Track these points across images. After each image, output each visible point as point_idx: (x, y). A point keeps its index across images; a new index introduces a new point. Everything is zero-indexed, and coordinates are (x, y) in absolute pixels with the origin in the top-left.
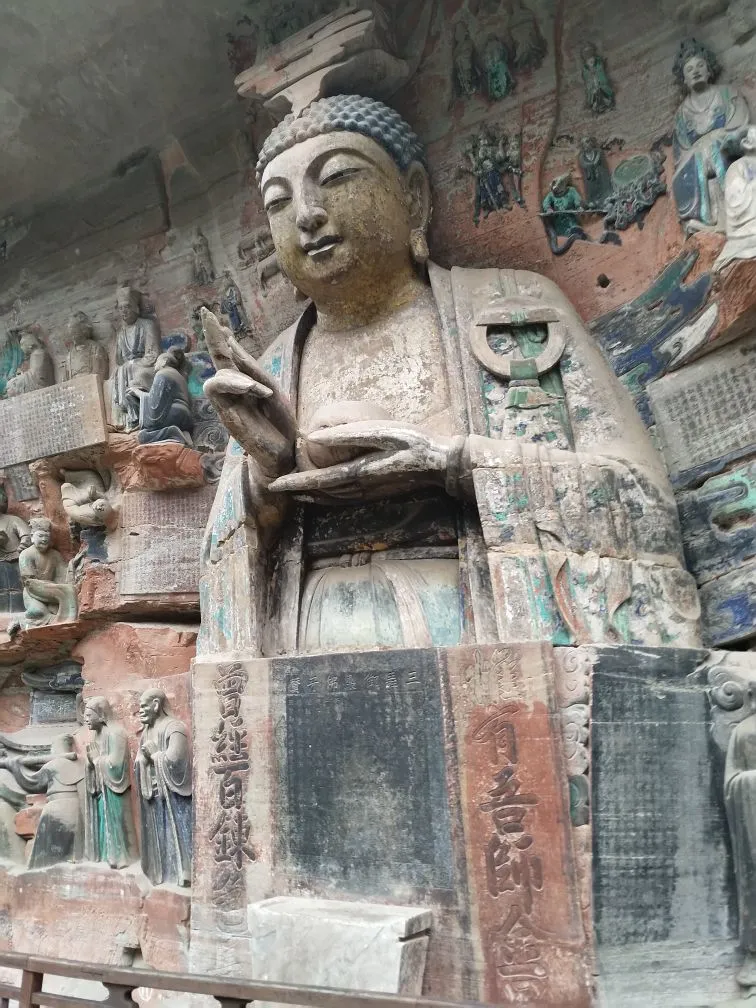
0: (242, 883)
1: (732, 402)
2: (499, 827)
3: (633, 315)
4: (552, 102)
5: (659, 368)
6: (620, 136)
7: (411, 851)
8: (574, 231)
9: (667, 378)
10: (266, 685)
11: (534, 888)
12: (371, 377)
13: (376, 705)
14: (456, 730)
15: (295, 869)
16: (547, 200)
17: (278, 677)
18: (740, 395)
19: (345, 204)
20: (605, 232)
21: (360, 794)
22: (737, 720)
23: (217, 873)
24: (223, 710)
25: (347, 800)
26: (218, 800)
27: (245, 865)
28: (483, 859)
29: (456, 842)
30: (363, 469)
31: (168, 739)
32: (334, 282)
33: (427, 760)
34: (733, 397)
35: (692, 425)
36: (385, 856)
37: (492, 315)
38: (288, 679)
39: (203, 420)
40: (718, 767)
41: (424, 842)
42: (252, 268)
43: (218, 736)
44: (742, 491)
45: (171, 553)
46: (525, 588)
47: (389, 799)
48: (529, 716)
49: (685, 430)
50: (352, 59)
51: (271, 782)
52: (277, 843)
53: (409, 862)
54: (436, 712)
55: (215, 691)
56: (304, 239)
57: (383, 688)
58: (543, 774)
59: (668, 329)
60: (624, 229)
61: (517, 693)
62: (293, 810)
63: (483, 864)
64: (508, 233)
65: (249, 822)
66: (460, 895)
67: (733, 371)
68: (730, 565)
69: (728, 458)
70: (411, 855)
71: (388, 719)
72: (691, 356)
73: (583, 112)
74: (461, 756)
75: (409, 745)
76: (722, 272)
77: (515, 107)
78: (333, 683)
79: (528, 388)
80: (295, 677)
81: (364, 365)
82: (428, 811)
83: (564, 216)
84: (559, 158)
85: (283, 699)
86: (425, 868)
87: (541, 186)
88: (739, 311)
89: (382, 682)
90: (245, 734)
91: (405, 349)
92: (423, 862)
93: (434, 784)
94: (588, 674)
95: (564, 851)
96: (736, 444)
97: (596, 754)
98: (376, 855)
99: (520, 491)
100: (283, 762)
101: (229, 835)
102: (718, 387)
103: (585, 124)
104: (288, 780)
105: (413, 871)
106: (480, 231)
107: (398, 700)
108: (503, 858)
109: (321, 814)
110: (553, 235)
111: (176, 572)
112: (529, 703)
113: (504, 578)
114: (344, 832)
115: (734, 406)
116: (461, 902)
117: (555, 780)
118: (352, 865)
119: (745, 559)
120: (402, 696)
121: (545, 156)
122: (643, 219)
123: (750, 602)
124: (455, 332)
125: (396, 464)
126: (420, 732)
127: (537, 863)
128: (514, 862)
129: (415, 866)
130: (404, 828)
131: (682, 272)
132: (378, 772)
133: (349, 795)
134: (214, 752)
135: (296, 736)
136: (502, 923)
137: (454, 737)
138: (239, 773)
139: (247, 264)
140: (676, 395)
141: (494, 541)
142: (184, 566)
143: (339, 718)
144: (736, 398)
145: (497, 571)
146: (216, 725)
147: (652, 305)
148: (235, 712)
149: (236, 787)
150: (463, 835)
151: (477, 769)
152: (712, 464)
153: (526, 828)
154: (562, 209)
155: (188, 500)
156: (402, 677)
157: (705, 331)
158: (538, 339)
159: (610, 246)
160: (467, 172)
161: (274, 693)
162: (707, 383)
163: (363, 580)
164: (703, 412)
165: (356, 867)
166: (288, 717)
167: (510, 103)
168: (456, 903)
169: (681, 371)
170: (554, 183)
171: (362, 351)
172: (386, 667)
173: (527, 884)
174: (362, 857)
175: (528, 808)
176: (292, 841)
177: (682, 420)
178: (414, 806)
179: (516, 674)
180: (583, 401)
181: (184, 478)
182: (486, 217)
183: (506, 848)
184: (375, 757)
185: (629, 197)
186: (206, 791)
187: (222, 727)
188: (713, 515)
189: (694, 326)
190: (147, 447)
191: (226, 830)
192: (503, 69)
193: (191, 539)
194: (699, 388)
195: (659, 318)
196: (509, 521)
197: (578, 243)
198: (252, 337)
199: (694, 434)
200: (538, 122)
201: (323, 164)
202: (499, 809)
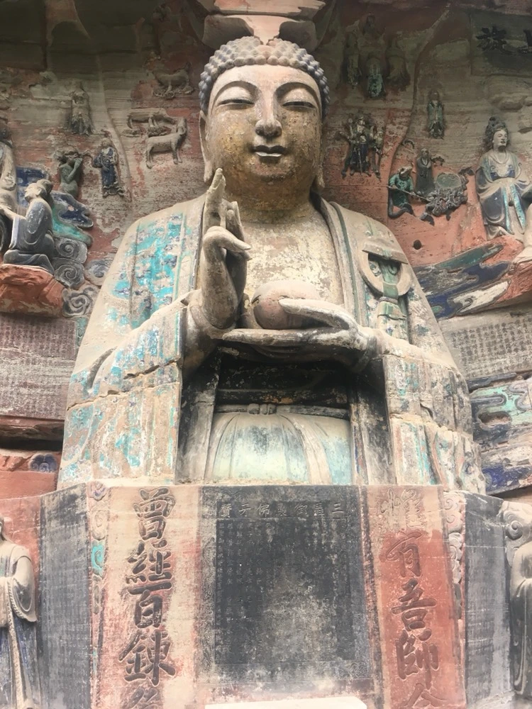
0: (158, 698)
1: (500, 344)
2: (406, 625)
3: (436, 273)
4: (408, 116)
5: (451, 312)
6: (443, 157)
7: (335, 650)
8: (405, 206)
9: (455, 319)
10: (196, 510)
11: (432, 669)
12: (278, 266)
13: (305, 529)
14: (373, 550)
15: (219, 678)
16: (393, 178)
17: (209, 502)
18: (507, 340)
19: (300, 128)
20: (426, 214)
21: (288, 606)
22: (518, 545)
23: (128, 692)
24: (143, 532)
25: (276, 612)
26: (132, 620)
27: (162, 681)
28: (395, 651)
29: (373, 640)
30: (314, 338)
31: (16, 563)
32: (271, 183)
33: (348, 574)
34: (501, 341)
35: (470, 353)
36: (310, 657)
37: (371, 246)
38: (219, 505)
39: (60, 256)
40: (508, 576)
41: (346, 642)
42: (140, 139)
43: (136, 557)
44: (502, 399)
45: (11, 376)
46: (415, 447)
47: (316, 609)
48: (429, 540)
49: (463, 355)
50: (302, 21)
51: (196, 599)
52: (202, 657)
53: (332, 659)
54: (356, 536)
55: (136, 513)
56: (258, 141)
57: (311, 515)
58: (440, 583)
59: (463, 289)
60: (437, 216)
61: (420, 523)
62: (220, 623)
63: (395, 655)
64: (365, 191)
65: (169, 639)
66: (376, 681)
67: (504, 325)
68: (489, 446)
69: (493, 378)
70: (333, 654)
71: (316, 541)
72: (478, 310)
73: (424, 132)
74: (377, 571)
75: (334, 562)
76: (521, 264)
77: (384, 109)
78: (265, 510)
79: (393, 305)
80: (226, 503)
81: (271, 254)
82: (350, 617)
83: (402, 193)
84: (405, 154)
85: (213, 523)
86: (347, 664)
87: (392, 169)
88: (525, 290)
89: (311, 511)
90: (169, 554)
91: (308, 251)
92: (344, 659)
93: (354, 594)
94: (460, 512)
95: (454, 639)
96: (500, 370)
97: (467, 568)
98: (302, 657)
99: (414, 376)
100: (211, 580)
101: (144, 653)
102: (492, 332)
103: (423, 140)
104: (215, 597)
105: (337, 668)
106: (345, 182)
107: (325, 526)
108: (410, 648)
109: (249, 625)
110: (391, 203)
111: (14, 396)
112: (429, 531)
113: (402, 438)
114: (272, 641)
115: (502, 347)
116: (376, 687)
117: (448, 587)
118: (279, 668)
119: (500, 443)
120: (328, 523)
121: (397, 149)
122: (450, 214)
123: (505, 470)
124: (348, 251)
125: (338, 339)
126: (343, 552)
127: (434, 650)
128: (418, 652)
129: (337, 663)
130: (328, 632)
131: (485, 256)
132: (306, 586)
133: (277, 607)
134: (130, 573)
135: (225, 555)
136: (408, 699)
137: (371, 556)
138: (160, 592)
139: (135, 133)
140: (460, 331)
141: (398, 409)
142: (24, 391)
143: (270, 540)
144: (504, 341)
145: (398, 432)
146: (136, 546)
147: (452, 270)
148: (158, 534)
149: (155, 607)
150: (379, 634)
151: (390, 581)
152: (481, 380)
153: (427, 624)
154: (402, 189)
155: (38, 328)
156: (328, 507)
157: (493, 296)
158: (393, 272)
159: (427, 224)
160: (345, 138)
161: (204, 517)
162: (484, 328)
163: (274, 426)
164: (479, 346)
165: (283, 669)
166: (218, 540)
167: (380, 103)
168: (373, 689)
169: (466, 317)
170: (403, 170)
171: (270, 242)
172: (314, 499)
173: (427, 667)
174: (289, 660)
175: (428, 609)
176: (217, 653)
177: (462, 348)
178: (337, 613)
179: (420, 509)
180: (422, 322)
181: (42, 306)
182: (352, 175)
183: (412, 641)
184: (303, 573)
185: (445, 197)
186: (117, 612)
187: (141, 548)
188: (481, 412)
189: (485, 291)
190: (16, 268)
191: (140, 649)
192: (380, 81)
193: (36, 366)
194: (478, 330)
195: (456, 280)
196: (406, 397)
197: (407, 215)
198: (122, 197)
199: (471, 359)
200: (397, 125)
201: (290, 90)
202: (408, 611)
